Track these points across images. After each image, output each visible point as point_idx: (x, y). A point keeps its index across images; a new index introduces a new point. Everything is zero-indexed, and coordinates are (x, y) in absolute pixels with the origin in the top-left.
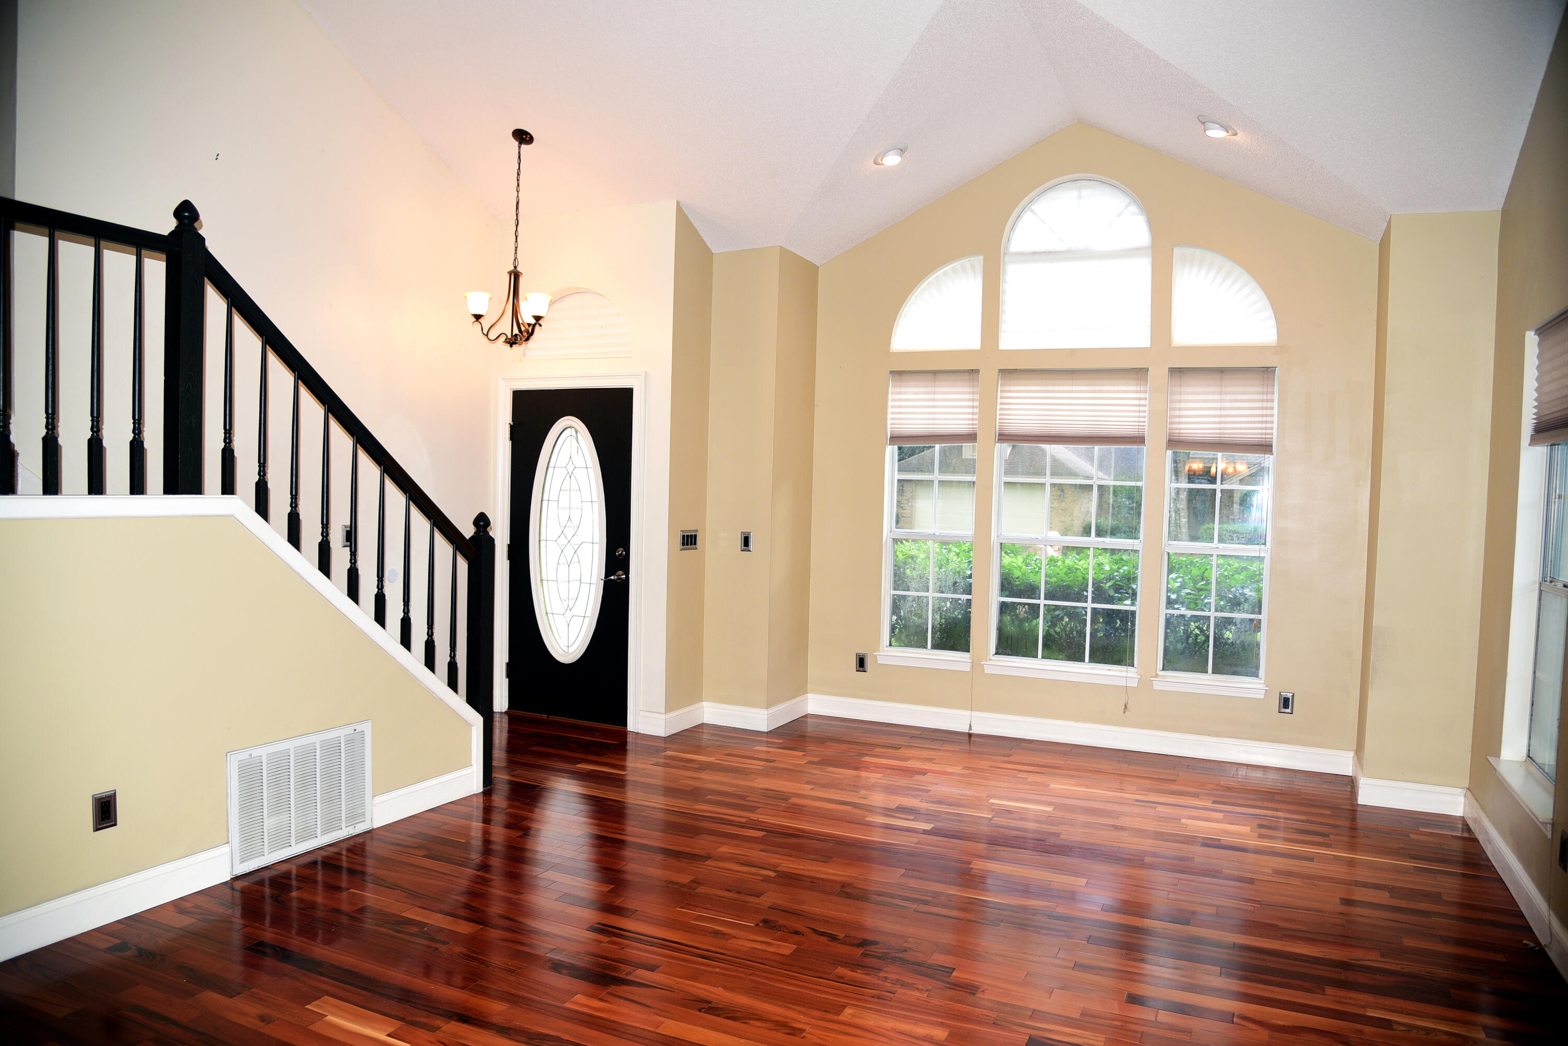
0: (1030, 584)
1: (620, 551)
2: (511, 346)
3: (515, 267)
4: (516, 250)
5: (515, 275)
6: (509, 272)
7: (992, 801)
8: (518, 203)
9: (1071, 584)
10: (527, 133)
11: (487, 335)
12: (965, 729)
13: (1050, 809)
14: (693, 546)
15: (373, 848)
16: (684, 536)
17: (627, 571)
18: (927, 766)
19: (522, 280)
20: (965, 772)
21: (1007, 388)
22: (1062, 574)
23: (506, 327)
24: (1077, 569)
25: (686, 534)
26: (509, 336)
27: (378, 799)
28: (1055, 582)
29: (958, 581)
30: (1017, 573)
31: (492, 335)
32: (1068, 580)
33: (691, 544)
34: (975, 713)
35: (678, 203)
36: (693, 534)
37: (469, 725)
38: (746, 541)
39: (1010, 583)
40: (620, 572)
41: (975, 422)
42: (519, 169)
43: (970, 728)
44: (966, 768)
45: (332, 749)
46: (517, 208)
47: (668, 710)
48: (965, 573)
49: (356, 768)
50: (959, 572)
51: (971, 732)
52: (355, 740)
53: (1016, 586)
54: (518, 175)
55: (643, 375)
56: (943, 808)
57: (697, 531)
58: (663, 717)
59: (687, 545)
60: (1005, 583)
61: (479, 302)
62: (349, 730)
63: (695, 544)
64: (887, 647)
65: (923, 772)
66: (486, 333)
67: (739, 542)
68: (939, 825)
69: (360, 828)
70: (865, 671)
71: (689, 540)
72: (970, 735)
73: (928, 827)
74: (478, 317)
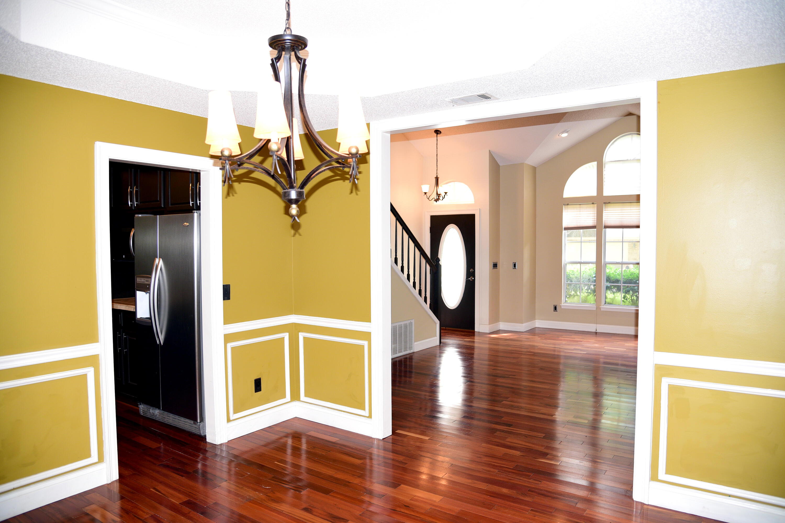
0: (617, 279)
1: (471, 270)
2: (436, 202)
3: (437, 176)
4: (437, 170)
5: (437, 179)
6: (435, 178)
7: (605, 348)
8: (437, 154)
9: (632, 279)
10: (439, 131)
11: (429, 199)
12: (594, 331)
13: (625, 349)
14: (496, 268)
15: (415, 357)
16: (493, 264)
17: (474, 277)
18: (582, 340)
19: (439, 179)
20: (595, 341)
21: (607, 209)
22: (629, 275)
23: (434, 196)
24: (635, 273)
25: (494, 263)
26: (436, 199)
27: (416, 343)
28: (626, 278)
29: (590, 278)
30: (612, 275)
31: (430, 199)
32: (631, 277)
33: (496, 267)
34: (598, 325)
35: (489, 151)
36: (496, 263)
37: (436, 324)
38: (515, 265)
39: (610, 279)
40: (472, 277)
41: (595, 222)
42: (437, 143)
43: (596, 330)
44: (595, 340)
45: (406, 326)
46: (437, 156)
47: (489, 324)
48: (592, 276)
49: (410, 332)
50: (590, 275)
51: (597, 332)
52: (411, 324)
53: (612, 280)
54: (437, 145)
55: (479, 209)
56: (589, 349)
57: (497, 262)
58: (488, 326)
59: (495, 267)
60: (607, 279)
61: (426, 188)
62: (409, 322)
63: (497, 267)
64: (565, 302)
65: (582, 341)
66: (428, 198)
67: (512, 266)
68: (588, 352)
69: (411, 351)
70: (557, 311)
71: (495, 266)
72: (596, 333)
73: (585, 353)
74: (425, 193)
